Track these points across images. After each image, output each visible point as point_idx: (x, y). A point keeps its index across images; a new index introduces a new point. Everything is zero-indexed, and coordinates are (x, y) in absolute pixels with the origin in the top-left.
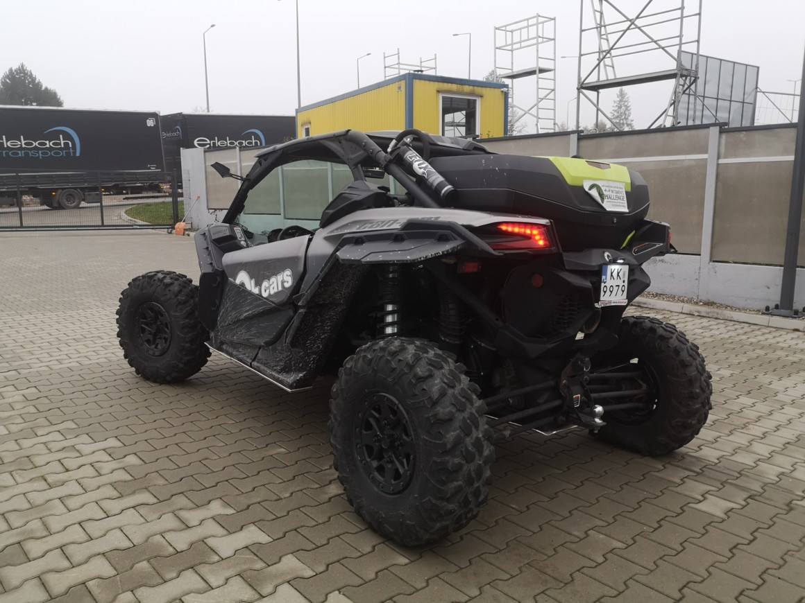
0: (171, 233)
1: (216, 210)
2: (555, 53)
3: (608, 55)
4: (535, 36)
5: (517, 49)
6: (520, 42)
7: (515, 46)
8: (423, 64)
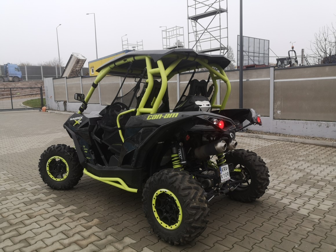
0: (40, 111)
1: (58, 101)
2: (184, 40)
3: (198, 42)
4: (176, 34)
5: (171, 38)
6: (172, 36)
7: (170, 37)
8: (138, 44)
